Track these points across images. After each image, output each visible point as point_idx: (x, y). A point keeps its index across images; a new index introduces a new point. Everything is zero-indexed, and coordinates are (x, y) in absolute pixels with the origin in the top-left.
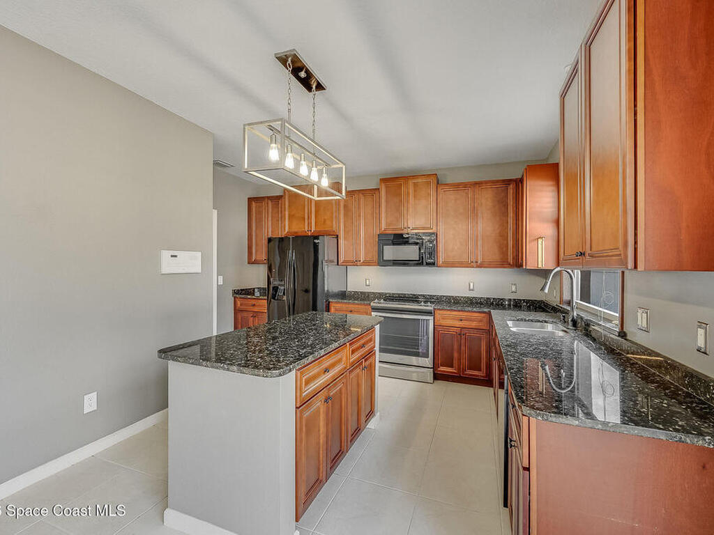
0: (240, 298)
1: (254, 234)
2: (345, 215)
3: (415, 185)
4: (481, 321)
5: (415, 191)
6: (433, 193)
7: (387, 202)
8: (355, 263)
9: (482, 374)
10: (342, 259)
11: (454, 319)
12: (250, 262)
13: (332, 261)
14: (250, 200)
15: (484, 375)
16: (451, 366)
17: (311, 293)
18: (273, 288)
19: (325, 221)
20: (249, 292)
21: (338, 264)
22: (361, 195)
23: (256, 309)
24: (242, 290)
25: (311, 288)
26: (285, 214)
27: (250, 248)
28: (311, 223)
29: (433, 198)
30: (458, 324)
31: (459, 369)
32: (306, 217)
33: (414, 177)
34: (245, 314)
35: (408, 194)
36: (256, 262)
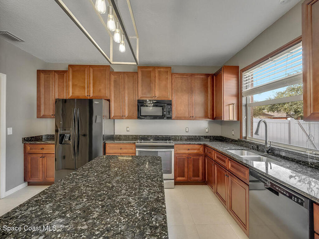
0: (30, 144)
1: (42, 96)
2: (115, 87)
3: (159, 72)
4: (199, 149)
5: (159, 75)
6: (169, 77)
7: (142, 81)
8: (121, 117)
9: (200, 179)
10: (112, 115)
11: (185, 149)
12: (39, 116)
13: (106, 117)
14: (39, 72)
15: (201, 179)
16: (183, 176)
17: (88, 136)
18: (60, 135)
19: (100, 90)
20: (38, 139)
21: (110, 118)
22: (125, 75)
23: (44, 151)
24: (31, 137)
25: (88, 133)
26: (69, 84)
27: (39, 106)
28: (90, 91)
29: (169, 81)
30: (187, 152)
31: (188, 177)
32: (86, 87)
33: (159, 67)
34: (34, 156)
35: (155, 77)
36: (44, 117)
